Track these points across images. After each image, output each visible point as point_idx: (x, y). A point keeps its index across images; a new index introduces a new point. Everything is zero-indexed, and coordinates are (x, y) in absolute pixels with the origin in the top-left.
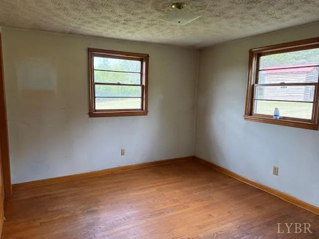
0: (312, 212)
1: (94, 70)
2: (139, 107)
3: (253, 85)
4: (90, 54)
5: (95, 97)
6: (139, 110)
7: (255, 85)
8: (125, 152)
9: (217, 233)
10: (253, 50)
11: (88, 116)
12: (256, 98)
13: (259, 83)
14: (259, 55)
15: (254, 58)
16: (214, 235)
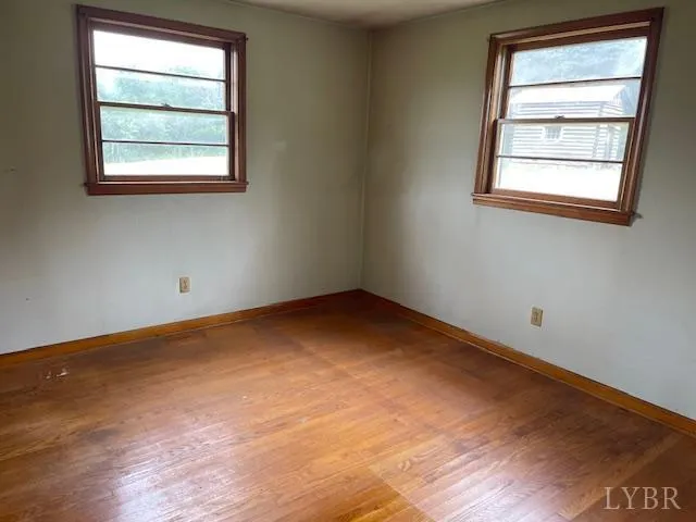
0: (608, 401)
1: (94, 66)
2: (223, 170)
3: (495, 122)
4: (82, 22)
5: (101, 142)
6: (224, 178)
7: (500, 121)
8: (192, 285)
9: (410, 460)
10: (500, 36)
11: (83, 191)
12: (500, 153)
13: (508, 117)
14: (512, 50)
15: (500, 57)
16: (405, 463)
